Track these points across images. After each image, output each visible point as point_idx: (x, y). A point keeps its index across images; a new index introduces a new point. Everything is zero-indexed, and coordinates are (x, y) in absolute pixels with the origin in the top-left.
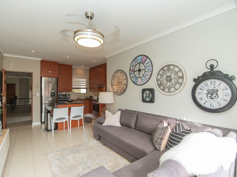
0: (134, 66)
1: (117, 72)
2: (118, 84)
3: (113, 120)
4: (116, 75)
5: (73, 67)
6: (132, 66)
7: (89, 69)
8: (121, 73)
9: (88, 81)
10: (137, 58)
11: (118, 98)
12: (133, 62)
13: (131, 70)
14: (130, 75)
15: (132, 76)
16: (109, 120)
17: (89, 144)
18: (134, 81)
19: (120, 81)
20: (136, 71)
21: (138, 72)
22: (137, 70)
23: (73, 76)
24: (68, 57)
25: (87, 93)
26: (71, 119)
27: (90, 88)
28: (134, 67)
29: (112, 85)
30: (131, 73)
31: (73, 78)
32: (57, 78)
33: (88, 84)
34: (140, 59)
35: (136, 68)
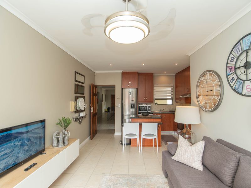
0: (236, 59)
1: (203, 74)
2: (206, 93)
3: (188, 156)
4: (202, 79)
5: (154, 75)
6: (230, 59)
7: (174, 74)
8: (211, 75)
9: (174, 90)
10: (241, 41)
11: (208, 117)
12: (233, 52)
13: (229, 67)
14: (227, 76)
15: (231, 78)
16: (181, 152)
17: (152, 180)
18: (237, 87)
19: (209, 89)
20: (239, 68)
21: (243, 70)
22: (242, 64)
23: (154, 85)
24: (143, 65)
25: (172, 104)
26: (142, 137)
27: (176, 99)
28: (234, 61)
29: (198, 96)
30: (228, 73)
31: (155, 88)
32: (137, 89)
33: (174, 93)
34: (247, 42)
35: (239, 61)
